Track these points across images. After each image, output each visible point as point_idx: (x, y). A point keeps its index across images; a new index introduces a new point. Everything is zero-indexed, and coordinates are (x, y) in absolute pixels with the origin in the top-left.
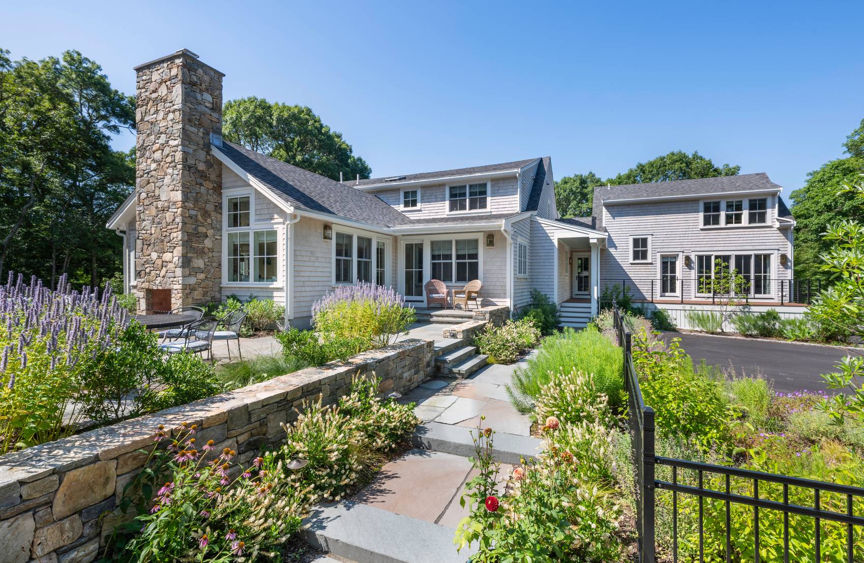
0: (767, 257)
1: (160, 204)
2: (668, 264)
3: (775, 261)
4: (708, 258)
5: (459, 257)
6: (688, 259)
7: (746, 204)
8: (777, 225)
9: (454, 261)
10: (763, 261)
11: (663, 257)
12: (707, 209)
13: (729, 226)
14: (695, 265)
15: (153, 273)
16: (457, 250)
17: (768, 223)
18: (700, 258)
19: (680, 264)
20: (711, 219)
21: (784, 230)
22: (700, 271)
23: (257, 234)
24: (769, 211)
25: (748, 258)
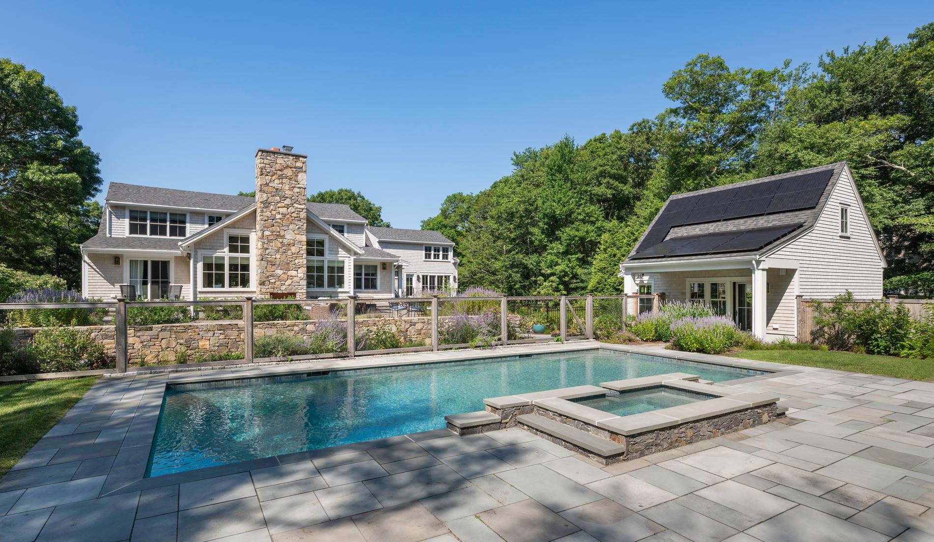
0: (449, 276)
1: (285, 241)
2: (409, 279)
3: (451, 279)
4: (427, 276)
5: (366, 275)
6: (418, 276)
7: (441, 249)
8: (453, 261)
9: (363, 277)
10: (447, 278)
11: (407, 275)
12: (426, 250)
13: (435, 260)
14: (421, 280)
15: (278, 283)
16: (365, 270)
17: (449, 260)
18: (423, 276)
19: (414, 279)
20: (428, 256)
21: (454, 264)
22: (423, 284)
23: (329, 261)
24: (449, 253)
25: (442, 277)
